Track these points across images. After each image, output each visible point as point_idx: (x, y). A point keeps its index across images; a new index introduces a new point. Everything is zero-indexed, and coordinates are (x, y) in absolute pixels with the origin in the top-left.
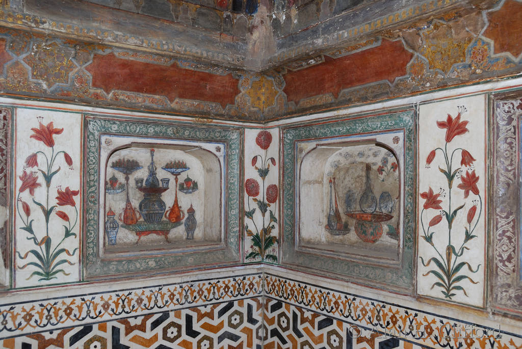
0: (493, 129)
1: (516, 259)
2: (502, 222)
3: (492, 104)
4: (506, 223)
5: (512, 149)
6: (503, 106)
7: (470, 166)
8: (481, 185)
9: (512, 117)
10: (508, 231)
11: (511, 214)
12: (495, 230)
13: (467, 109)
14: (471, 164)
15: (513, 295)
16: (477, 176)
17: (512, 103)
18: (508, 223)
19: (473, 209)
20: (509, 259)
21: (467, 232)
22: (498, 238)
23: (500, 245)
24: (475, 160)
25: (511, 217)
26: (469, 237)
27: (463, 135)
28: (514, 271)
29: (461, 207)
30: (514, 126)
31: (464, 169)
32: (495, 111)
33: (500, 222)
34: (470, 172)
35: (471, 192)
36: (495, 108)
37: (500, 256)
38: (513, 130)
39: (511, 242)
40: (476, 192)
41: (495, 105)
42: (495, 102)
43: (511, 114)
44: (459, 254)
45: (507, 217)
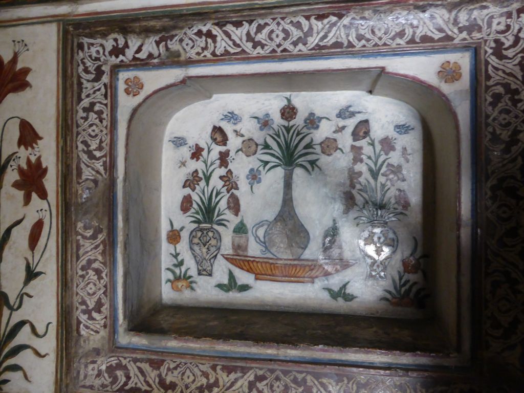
0: (72, 85)
1: (107, 306)
2: (87, 245)
3: (70, 41)
4: (93, 246)
5: (101, 121)
6: (89, 48)
7: (33, 148)
8: (51, 182)
9: (103, 68)
10: (95, 260)
11: (101, 231)
12: (74, 259)
13: (30, 47)
14: (34, 145)
15: (104, 367)
16: (44, 166)
17: (102, 45)
18: (96, 247)
19: (39, 225)
20: (98, 307)
21: (28, 267)
22: (80, 273)
23: (82, 285)
24: (41, 138)
25: (101, 237)
26: (31, 274)
27: (21, 94)
28: (105, 326)
29: (18, 222)
30: (105, 85)
31: (23, 153)
32: (76, 55)
33: (83, 246)
34: (33, 159)
35: (34, 196)
36: (75, 50)
37: (83, 303)
38: (103, 90)
39: (100, 278)
40: (43, 195)
41: (75, 44)
42: (75, 40)
43: (100, 63)
44: (15, 307)
45: (94, 237)
